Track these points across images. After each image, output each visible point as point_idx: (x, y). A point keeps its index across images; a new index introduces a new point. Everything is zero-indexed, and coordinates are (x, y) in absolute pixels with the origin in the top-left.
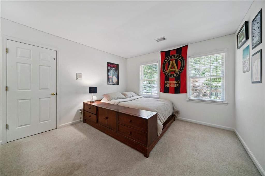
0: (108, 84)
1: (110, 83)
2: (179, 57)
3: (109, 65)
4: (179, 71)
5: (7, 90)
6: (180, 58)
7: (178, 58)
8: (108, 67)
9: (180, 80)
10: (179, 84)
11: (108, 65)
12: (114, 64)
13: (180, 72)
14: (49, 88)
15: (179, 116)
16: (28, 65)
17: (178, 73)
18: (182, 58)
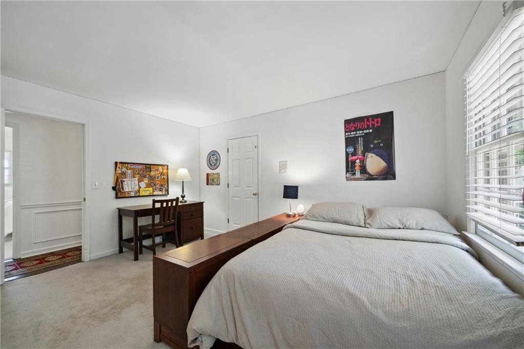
0: (348, 179)
1: (354, 174)
3: (352, 124)
5: (228, 187)
8: (346, 132)
11: (345, 127)
12: (367, 117)
14: (252, 186)
16: (238, 161)
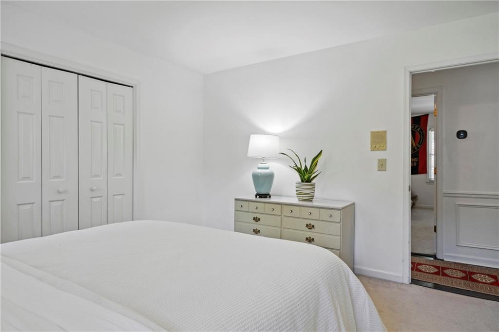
2: (417, 128)
4: (417, 146)
6: (418, 130)
7: (416, 130)
9: (418, 157)
10: (418, 162)
13: (418, 148)
15: (417, 202)
17: (416, 148)
18: (421, 130)
